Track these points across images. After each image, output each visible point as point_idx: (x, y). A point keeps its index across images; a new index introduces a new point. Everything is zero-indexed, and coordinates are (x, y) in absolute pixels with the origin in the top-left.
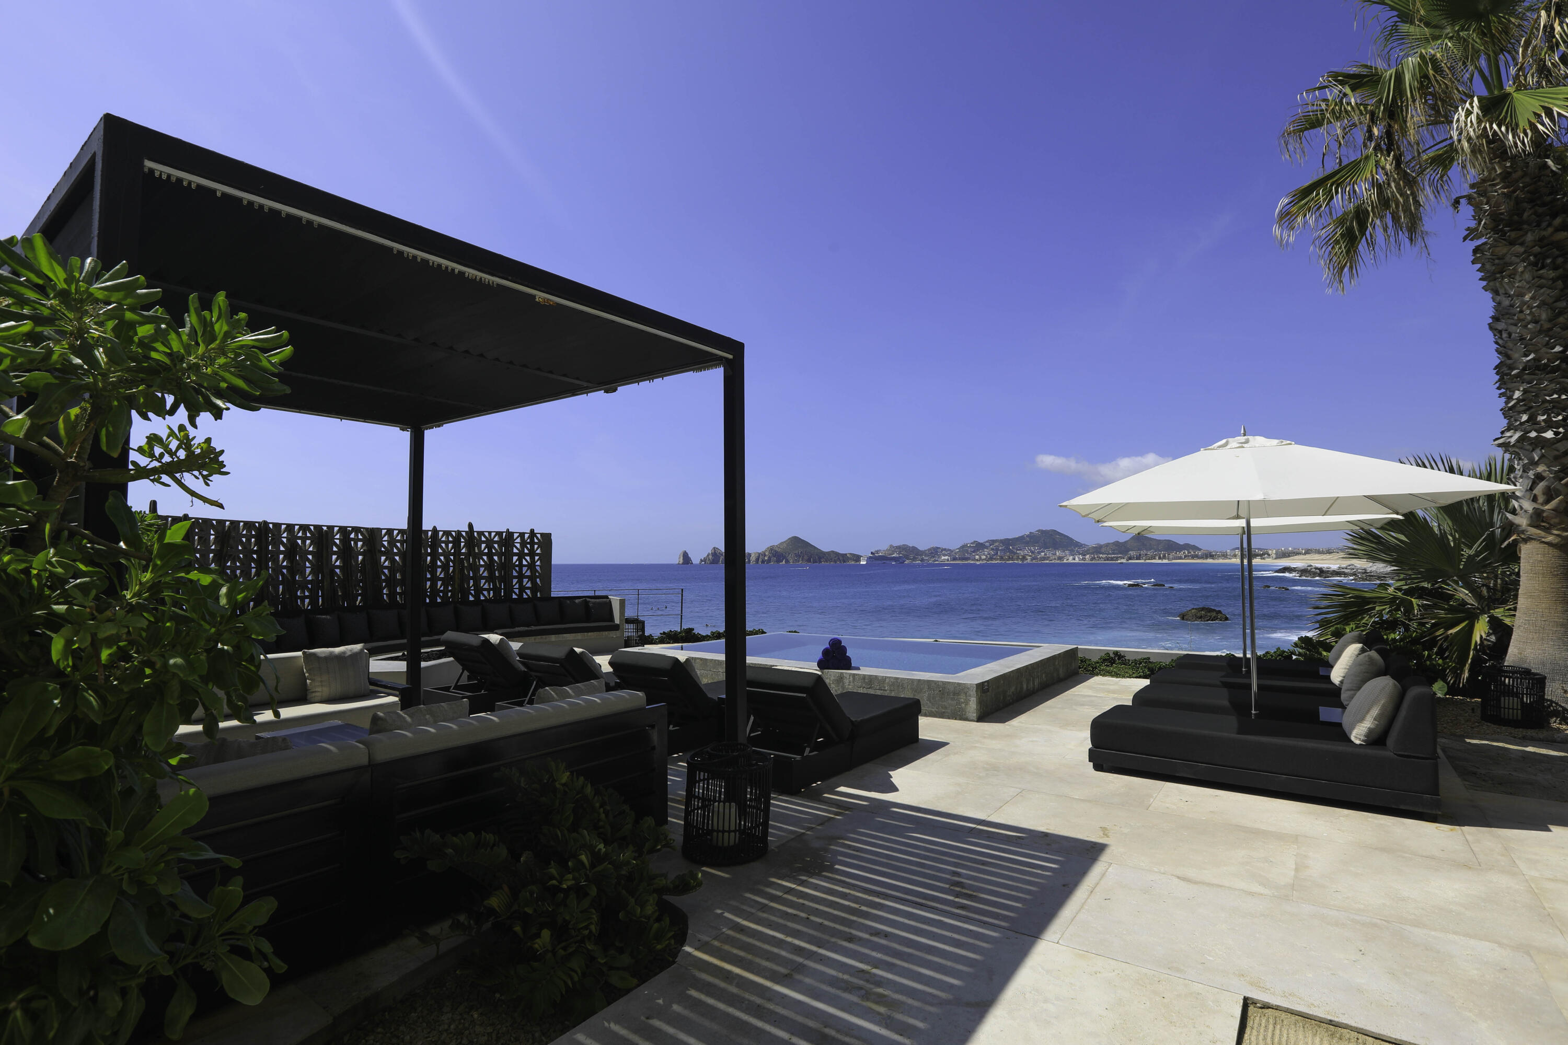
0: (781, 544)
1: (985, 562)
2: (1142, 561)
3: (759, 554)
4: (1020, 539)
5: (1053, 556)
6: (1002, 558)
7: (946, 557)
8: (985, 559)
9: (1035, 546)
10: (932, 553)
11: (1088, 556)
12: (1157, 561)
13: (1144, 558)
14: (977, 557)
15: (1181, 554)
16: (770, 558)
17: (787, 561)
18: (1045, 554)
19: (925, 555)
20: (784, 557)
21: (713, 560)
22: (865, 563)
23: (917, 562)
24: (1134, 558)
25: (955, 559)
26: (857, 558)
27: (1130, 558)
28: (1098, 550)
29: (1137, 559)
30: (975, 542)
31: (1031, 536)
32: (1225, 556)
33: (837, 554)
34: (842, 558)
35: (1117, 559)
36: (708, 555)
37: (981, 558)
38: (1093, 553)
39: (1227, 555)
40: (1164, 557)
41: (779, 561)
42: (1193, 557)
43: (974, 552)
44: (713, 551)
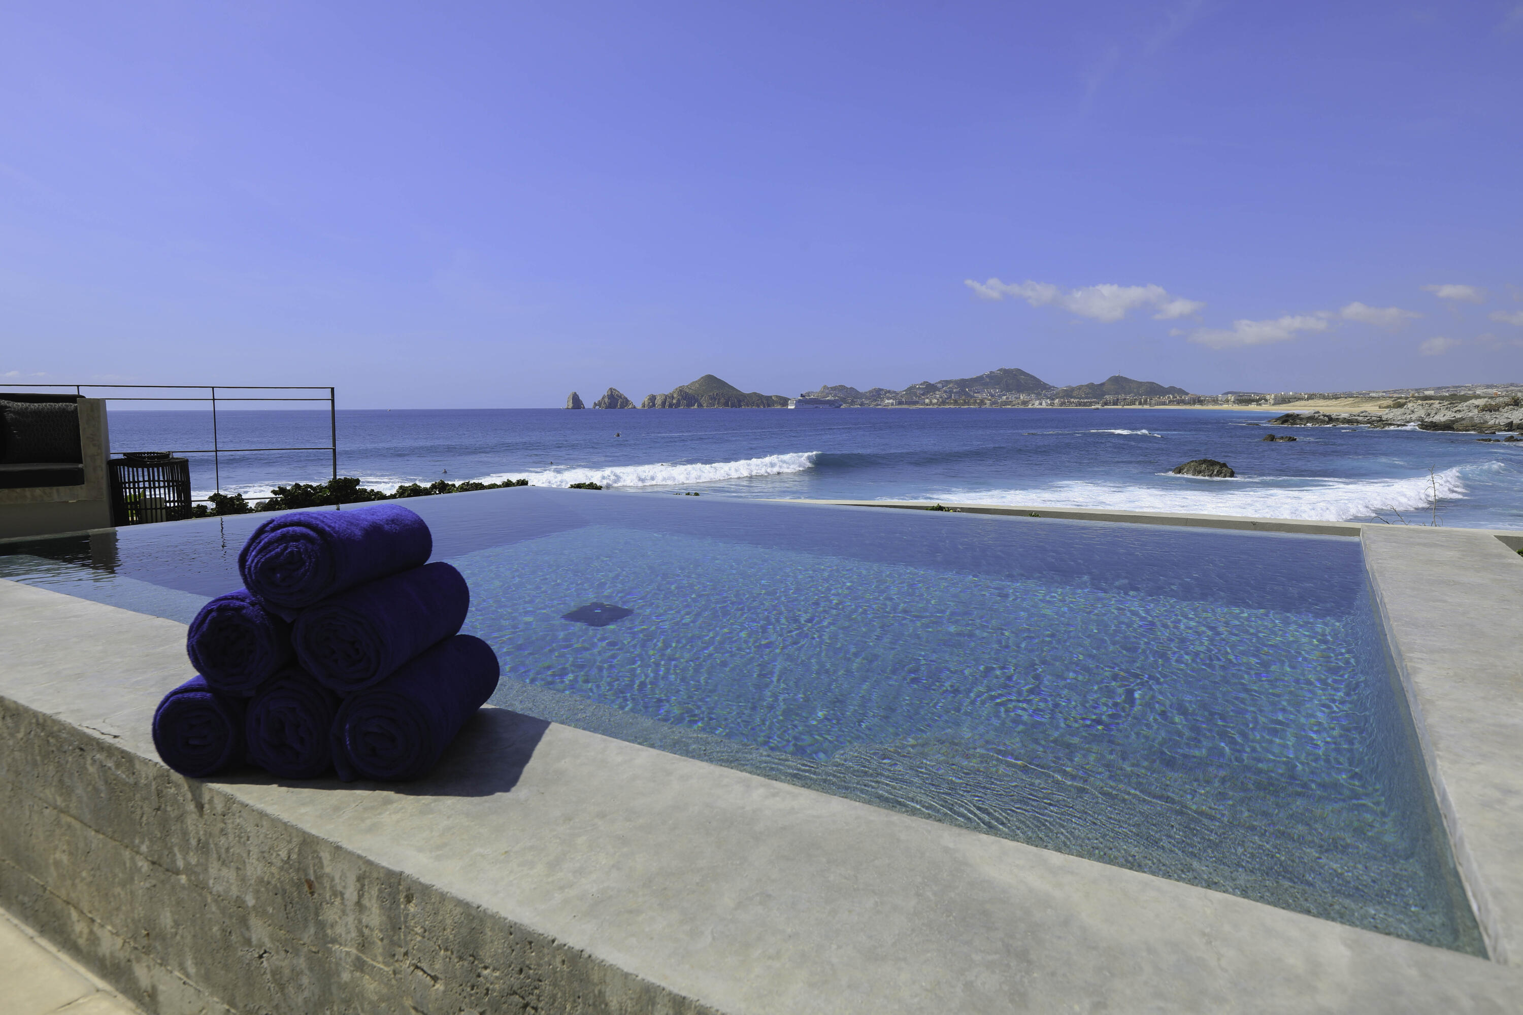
0: (692, 384)
1: (936, 407)
2: (1121, 407)
3: (666, 396)
4: (979, 380)
5: (1018, 400)
6: (956, 402)
7: (891, 401)
8: (936, 404)
9: (996, 388)
10: (873, 396)
11: (1057, 401)
12: (1137, 407)
13: (1122, 403)
14: (927, 401)
15: (1165, 399)
16: (678, 400)
17: (700, 405)
18: (1007, 398)
19: (867, 398)
20: (696, 400)
21: (610, 404)
22: (793, 407)
23: (856, 406)
24: (1110, 403)
25: (900, 403)
26: (784, 401)
27: (1106, 404)
28: (1068, 393)
29: (1114, 405)
30: (925, 382)
31: (991, 376)
32: (1215, 401)
33: (760, 397)
34: (765, 401)
35: (1091, 404)
36: (603, 398)
37: (932, 401)
38: (1063, 397)
39: (1217, 400)
40: (1145, 403)
41: (690, 405)
42: (1179, 403)
43: (923, 395)
44: (609, 393)
